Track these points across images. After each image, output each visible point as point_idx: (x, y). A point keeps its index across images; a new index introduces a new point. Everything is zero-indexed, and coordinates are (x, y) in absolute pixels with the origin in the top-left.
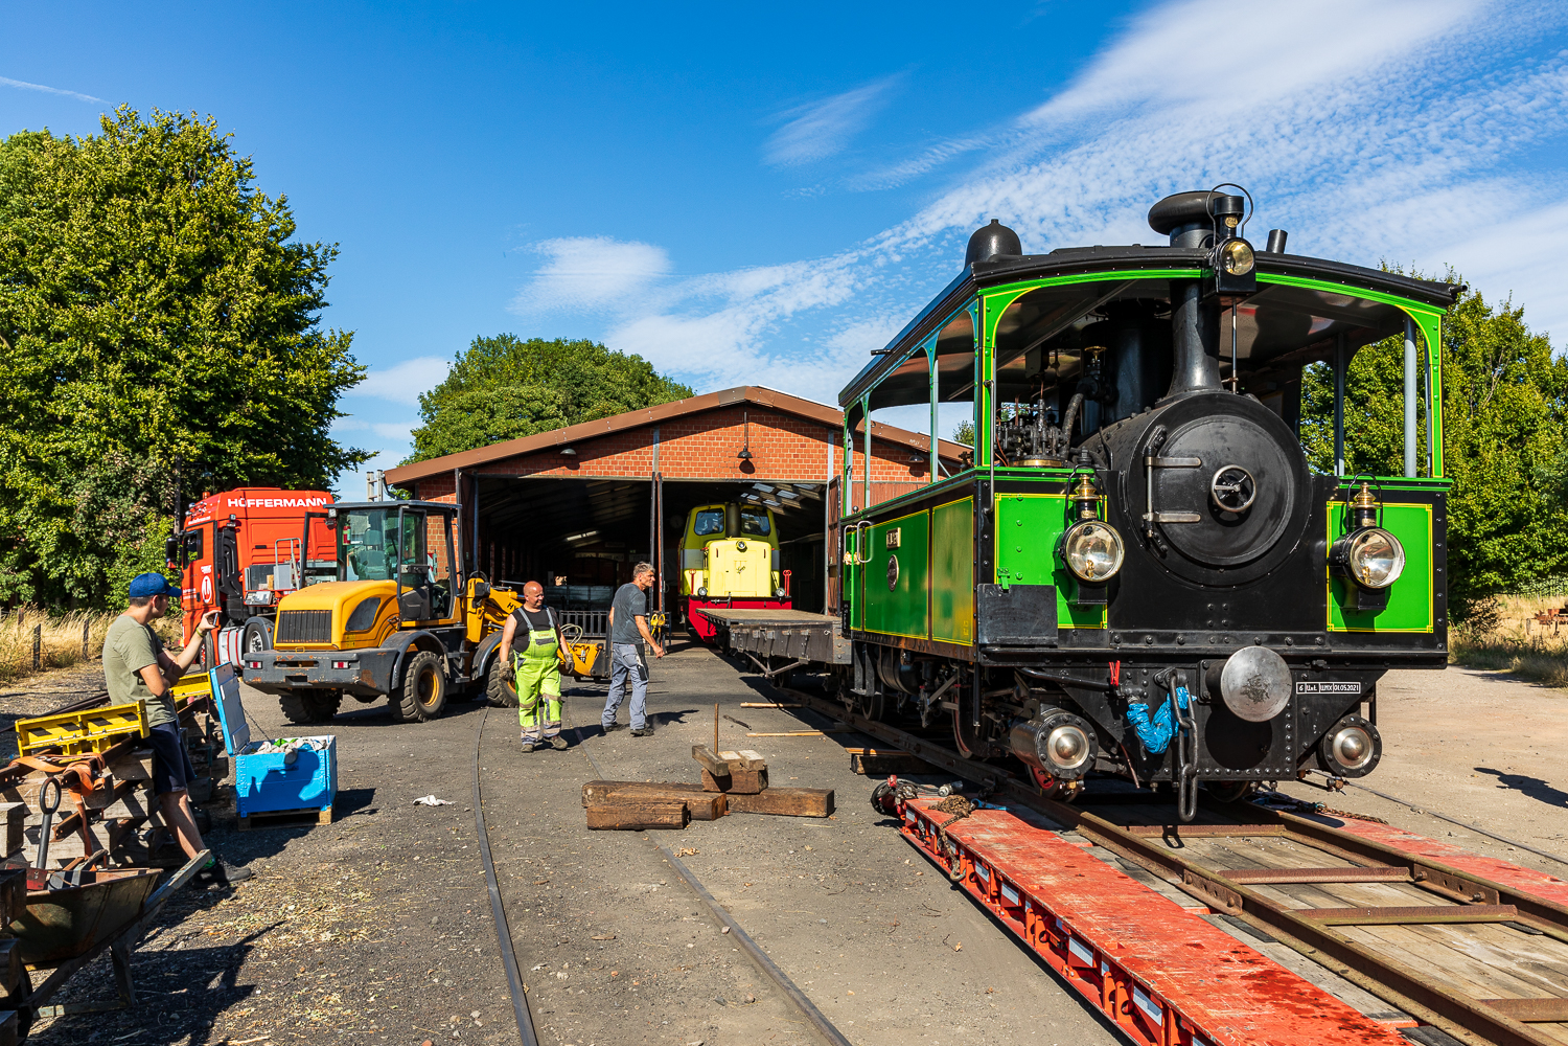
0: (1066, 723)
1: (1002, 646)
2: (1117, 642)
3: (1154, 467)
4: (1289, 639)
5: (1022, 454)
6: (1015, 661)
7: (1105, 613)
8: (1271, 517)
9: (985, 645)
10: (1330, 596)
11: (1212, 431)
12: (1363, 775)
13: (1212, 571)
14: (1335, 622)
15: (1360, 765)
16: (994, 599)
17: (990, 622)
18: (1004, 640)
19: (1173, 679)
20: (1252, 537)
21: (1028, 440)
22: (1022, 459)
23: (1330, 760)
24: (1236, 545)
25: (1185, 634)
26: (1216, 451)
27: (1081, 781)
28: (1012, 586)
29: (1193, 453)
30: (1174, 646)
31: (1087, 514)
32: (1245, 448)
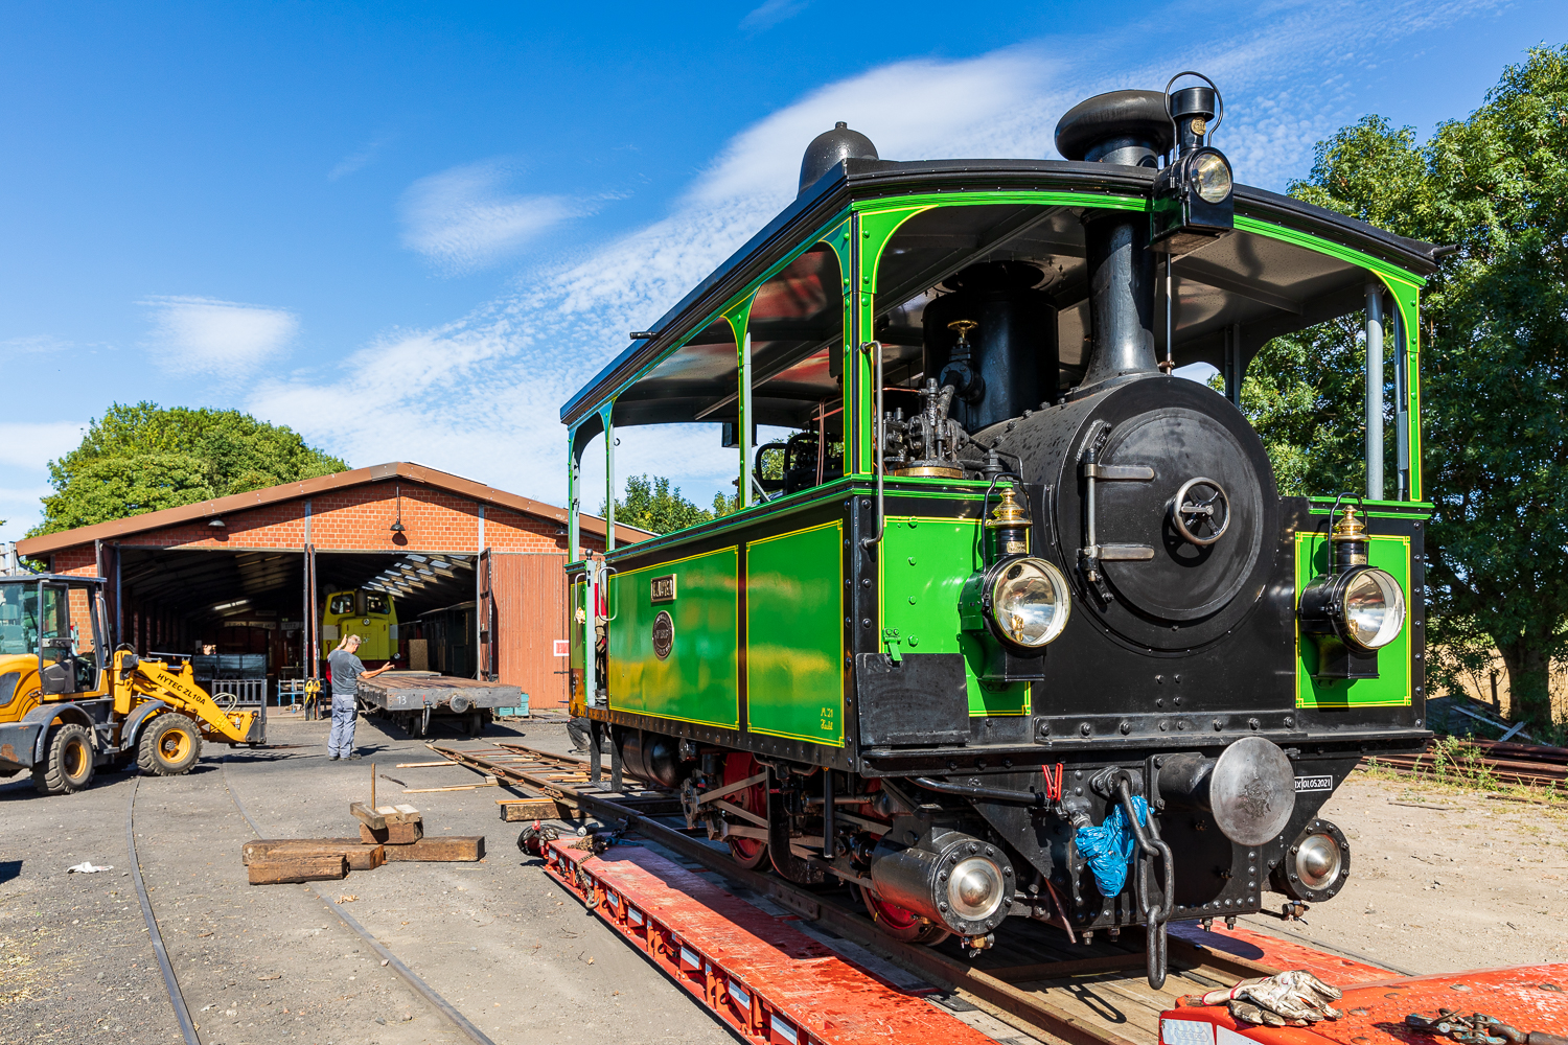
0: (972, 854)
1: (894, 747)
2: (1045, 734)
3: (1097, 480)
4: (1254, 721)
5: (907, 458)
6: (909, 768)
7: (1028, 694)
8: (1237, 553)
9: (869, 747)
10: (1299, 660)
11: (1167, 429)
12: (1330, 897)
13: (1164, 630)
14: (1305, 697)
15: (1326, 885)
16: (879, 676)
17: (875, 711)
18: (897, 738)
19: (1124, 785)
20: (1215, 579)
21: (919, 438)
22: (906, 466)
23: (1294, 881)
24: (1196, 591)
25: (1130, 719)
26: (1172, 459)
27: (991, 937)
28: (905, 656)
29: (1143, 461)
30: (1116, 737)
31: (1013, 547)
32: (1206, 455)
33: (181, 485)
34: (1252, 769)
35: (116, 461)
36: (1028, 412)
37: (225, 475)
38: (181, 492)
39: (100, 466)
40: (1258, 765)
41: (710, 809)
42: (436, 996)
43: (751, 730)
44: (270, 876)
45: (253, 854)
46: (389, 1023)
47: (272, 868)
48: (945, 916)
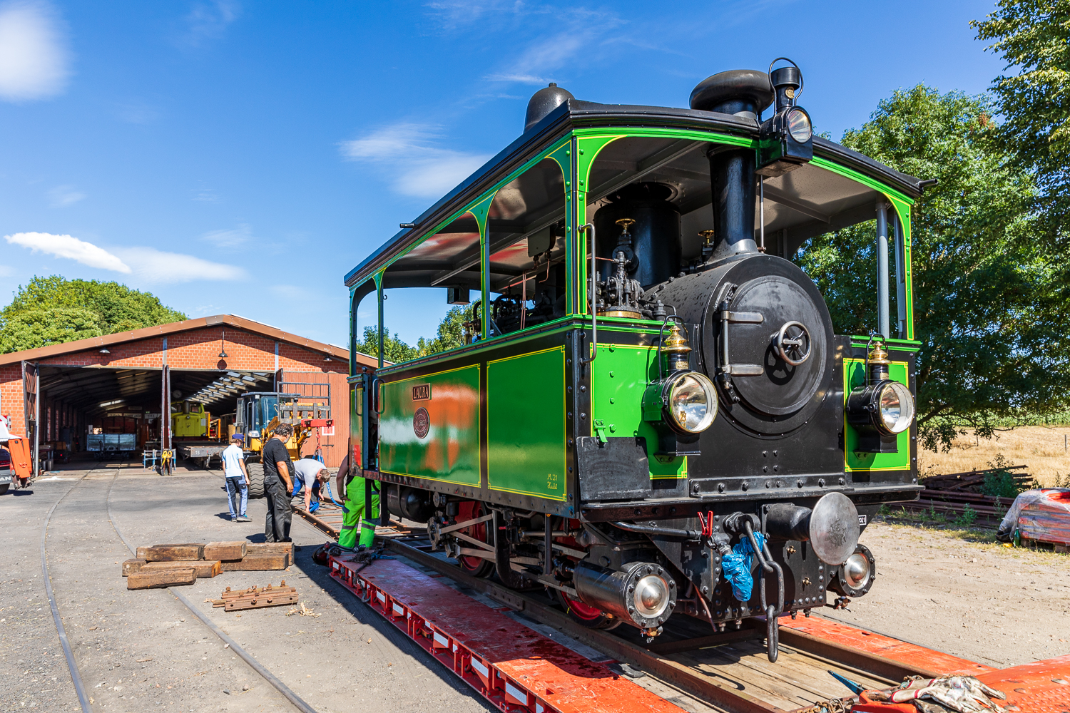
0: (649, 572)
1: (602, 501)
2: (696, 491)
3: (730, 322)
4: (823, 481)
5: (607, 305)
6: (612, 516)
7: (684, 464)
8: (813, 371)
9: (586, 502)
10: (846, 441)
11: (770, 290)
12: (864, 593)
13: (769, 422)
14: (850, 463)
15: (862, 586)
16: (592, 452)
17: (590, 477)
18: (605, 495)
19: (748, 524)
20: (799, 389)
21: (614, 291)
22: (607, 310)
23: (843, 584)
24: (788, 396)
25: (748, 480)
26: (773, 309)
27: (661, 628)
28: (608, 438)
29: (756, 309)
30: (739, 492)
31: (680, 365)
32: (793, 307)
33: (78, 328)
34: (836, 515)
35: (35, 312)
36: (672, 278)
37: (109, 322)
38: (79, 332)
39: (26, 315)
40: (838, 511)
41: (448, 537)
42: (265, 670)
43: (491, 487)
44: (143, 584)
45: (130, 568)
46: (233, 693)
47: (145, 578)
48: (633, 616)
